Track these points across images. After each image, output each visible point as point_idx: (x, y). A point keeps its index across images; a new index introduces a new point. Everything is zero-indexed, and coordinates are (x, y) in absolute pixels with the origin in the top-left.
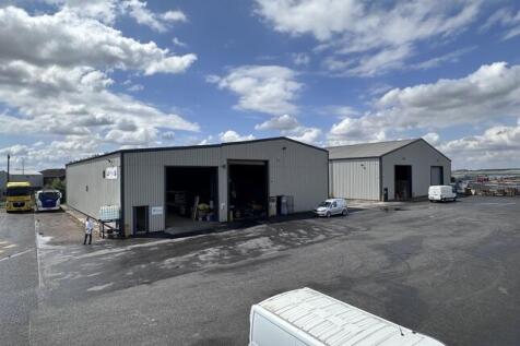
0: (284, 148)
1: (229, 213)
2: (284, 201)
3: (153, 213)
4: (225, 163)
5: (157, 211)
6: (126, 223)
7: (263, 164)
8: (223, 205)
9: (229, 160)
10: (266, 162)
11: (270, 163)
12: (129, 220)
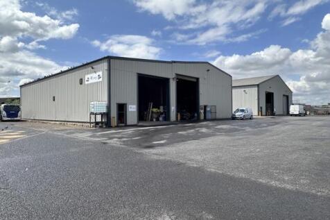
0: (208, 70)
1: (177, 115)
2: (208, 109)
3: (130, 110)
4: (174, 76)
5: (132, 109)
6: (112, 116)
7: (195, 80)
8: (173, 108)
9: (177, 75)
10: (198, 79)
11: (200, 80)
12: (114, 113)
